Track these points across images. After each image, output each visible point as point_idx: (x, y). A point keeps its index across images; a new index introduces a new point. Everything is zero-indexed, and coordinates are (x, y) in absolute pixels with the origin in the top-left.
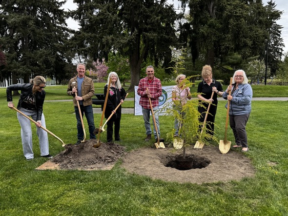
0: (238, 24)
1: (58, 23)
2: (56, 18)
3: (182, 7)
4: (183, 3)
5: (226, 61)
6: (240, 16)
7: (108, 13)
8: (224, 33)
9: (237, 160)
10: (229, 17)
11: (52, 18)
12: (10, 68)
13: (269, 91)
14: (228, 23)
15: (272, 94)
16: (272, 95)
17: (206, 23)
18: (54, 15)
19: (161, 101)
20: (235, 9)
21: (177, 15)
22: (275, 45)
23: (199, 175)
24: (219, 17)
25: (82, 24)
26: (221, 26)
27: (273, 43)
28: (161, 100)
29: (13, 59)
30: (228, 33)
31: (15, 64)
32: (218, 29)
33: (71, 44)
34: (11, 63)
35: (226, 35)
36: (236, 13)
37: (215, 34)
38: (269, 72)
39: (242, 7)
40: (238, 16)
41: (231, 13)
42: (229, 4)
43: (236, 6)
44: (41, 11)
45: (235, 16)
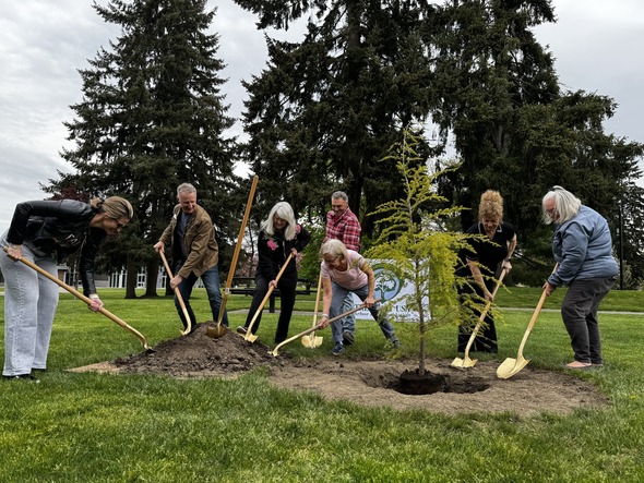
0: (555, 165)
1: (219, 175)
2: (216, 167)
3: (440, 134)
4: (442, 128)
5: (535, 246)
6: (557, 149)
7: (301, 144)
8: (527, 182)
9: (560, 387)
10: (536, 151)
11: (209, 168)
12: (125, 248)
13: (631, 300)
14: (535, 164)
15: (640, 305)
16: (638, 308)
17: (490, 163)
18: (214, 162)
19: (389, 290)
20: (547, 137)
21: (431, 149)
22: (637, 225)
23: (455, 404)
24: (515, 152)
25: (257, 168)
26: (518, 169)
27: (632, 222)
28: (390, 287)
29: (133, 231)
30: (534, 182)
31: (135, 242)
32: (513, 175)
33: (233, 200)
34: (128, 239)
35: (532, 187)
36: (549, 143)
37: (508, 184)
38: (628, 273)
39: (561, 133)
40: (554, 150)
41: (539, 143)
42: (534, 129)
43: (548, 132)
44: (192, 154)
45: (547, 149)
